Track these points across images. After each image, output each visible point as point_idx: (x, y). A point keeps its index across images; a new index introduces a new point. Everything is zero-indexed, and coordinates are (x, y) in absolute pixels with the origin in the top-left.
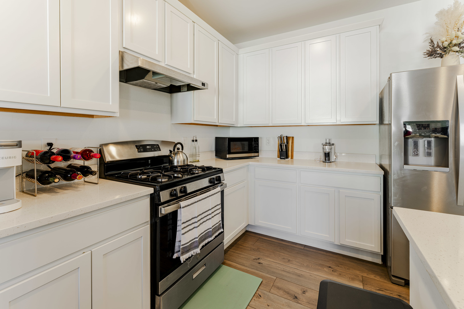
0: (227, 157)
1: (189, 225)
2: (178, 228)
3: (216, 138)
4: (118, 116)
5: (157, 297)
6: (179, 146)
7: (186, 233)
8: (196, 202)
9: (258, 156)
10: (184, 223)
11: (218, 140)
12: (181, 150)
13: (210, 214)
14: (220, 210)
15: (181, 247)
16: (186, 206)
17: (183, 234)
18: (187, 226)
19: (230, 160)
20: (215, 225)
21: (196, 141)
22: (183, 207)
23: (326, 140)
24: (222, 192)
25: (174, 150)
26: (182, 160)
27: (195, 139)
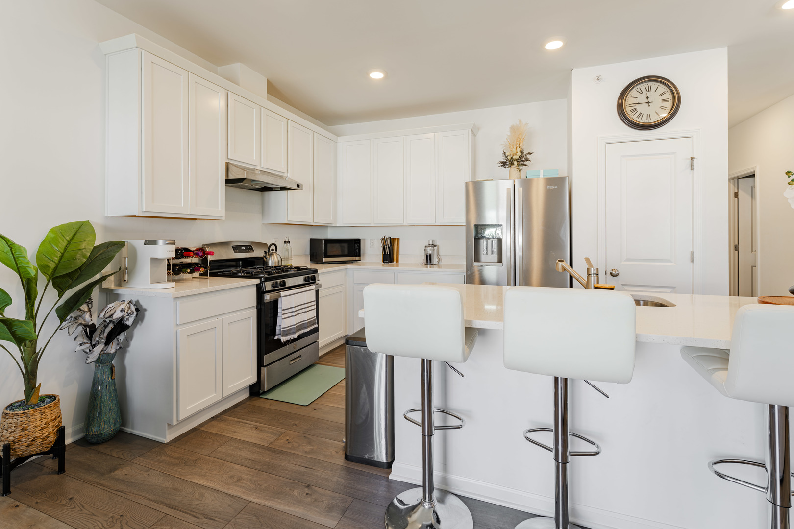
0: (324, 261)
1: (287, 313)
2: (279, 314)
3: (312, 240)
4: (224, 219)
5: (262, 368)
6: (273, 247)
7: (285, 318)
8: (293, 294)
9: (360, 260)
10: (283, 310)
11: (313, 242)
12: (275, 251)
13: (305, 308)
14: (315, 307)
15: (282, 330)
16: (285, 296)
17: (283, 319)
18: (286, 313)
19: (327, 264)
20: (310, 319)
21: (289, 242)
22: (283, 297)
23: (429, 241)
24: (317, 292)
25: (269, 251)
26: (277, 261)
27: (287, 241)
